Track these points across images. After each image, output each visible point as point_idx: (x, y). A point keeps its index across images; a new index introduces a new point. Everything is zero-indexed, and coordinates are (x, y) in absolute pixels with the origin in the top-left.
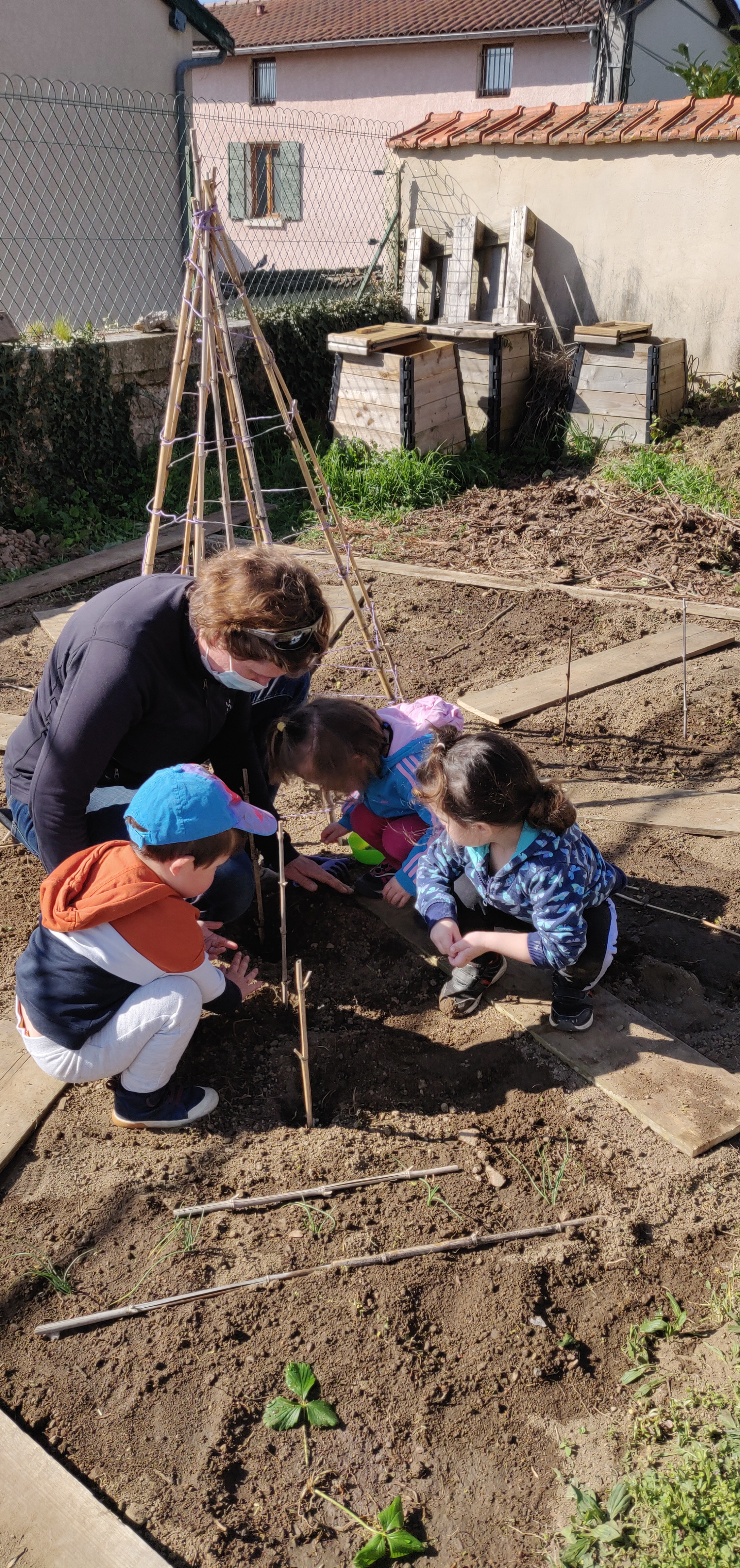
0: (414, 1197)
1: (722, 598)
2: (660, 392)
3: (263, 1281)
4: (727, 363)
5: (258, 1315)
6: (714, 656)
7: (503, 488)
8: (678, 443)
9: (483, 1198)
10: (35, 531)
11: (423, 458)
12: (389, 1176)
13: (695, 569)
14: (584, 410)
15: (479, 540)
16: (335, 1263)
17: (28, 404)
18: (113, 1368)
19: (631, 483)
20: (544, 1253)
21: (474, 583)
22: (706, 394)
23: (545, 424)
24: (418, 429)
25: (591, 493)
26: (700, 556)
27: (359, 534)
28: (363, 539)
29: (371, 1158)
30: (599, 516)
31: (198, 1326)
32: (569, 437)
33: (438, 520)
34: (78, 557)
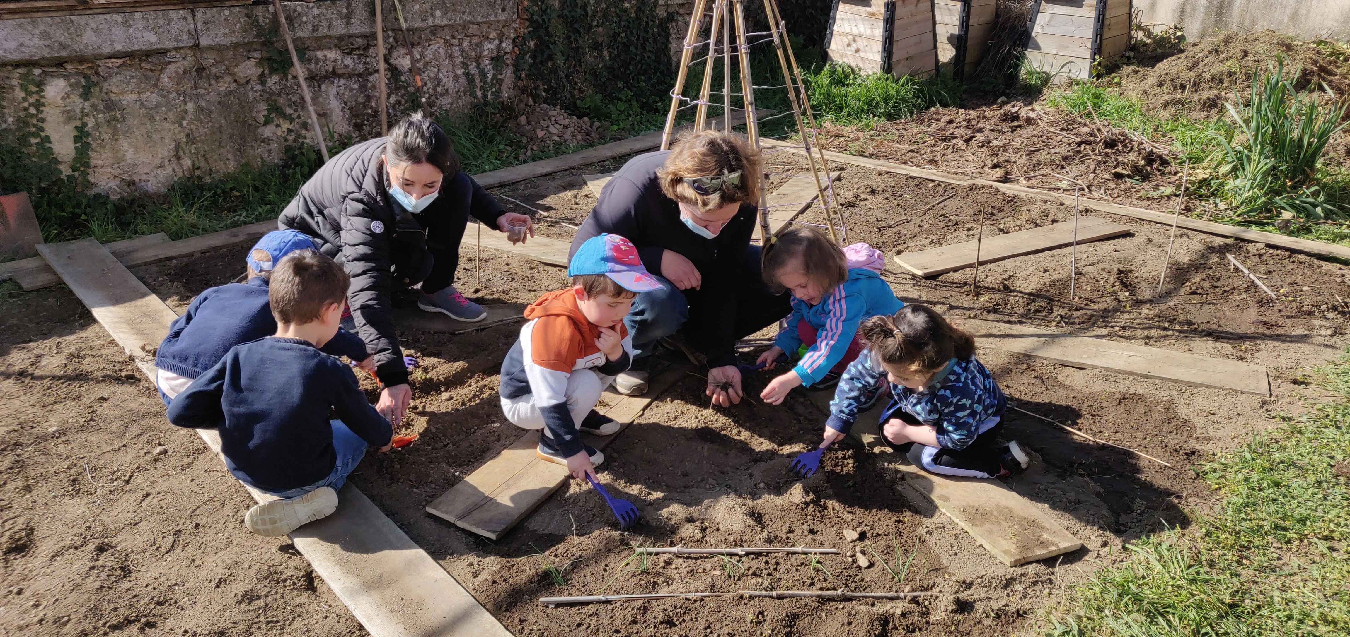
0: (802, 564)
1: (1130, 200)
2: (1104, 37)
3: (690, 596)
4: (1170, 16)
5: (684, 613)
6: (1110, 242)
7: (961, 108)
8: (1117, 80)
9: (851, 572)
10: (590, 119)
11: (897, 81)
12: (787, 549)
13: (1109, 177)
14: (1038, 47)
15: (935, 146)
16: (740, 592)
17: (595, 23)
18: (587, 628)
19: (1070, 109)
20: (888, 607)
21: (924, 176)
22: (1149, 41)
23: (1004, 60)
24: (895, 58)
25: (1032, 115)
26: (1115, 167)
27: (838, 136)
28: (841, 139)
29: (776, 537)
30: (1034, 133)
31: (644, 613)
32: (1023, 70)
33: (905, 129)
34: (620, 139)
